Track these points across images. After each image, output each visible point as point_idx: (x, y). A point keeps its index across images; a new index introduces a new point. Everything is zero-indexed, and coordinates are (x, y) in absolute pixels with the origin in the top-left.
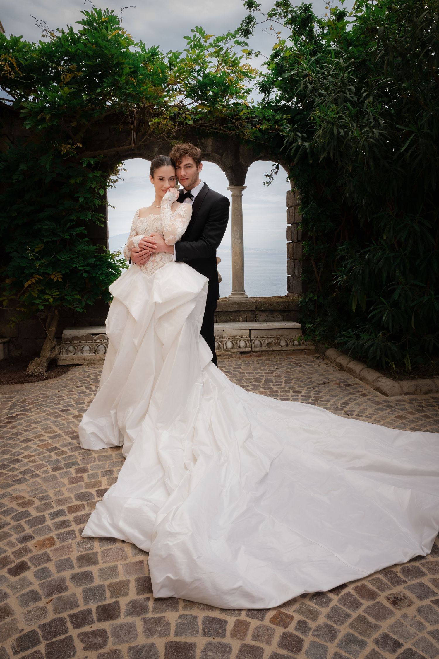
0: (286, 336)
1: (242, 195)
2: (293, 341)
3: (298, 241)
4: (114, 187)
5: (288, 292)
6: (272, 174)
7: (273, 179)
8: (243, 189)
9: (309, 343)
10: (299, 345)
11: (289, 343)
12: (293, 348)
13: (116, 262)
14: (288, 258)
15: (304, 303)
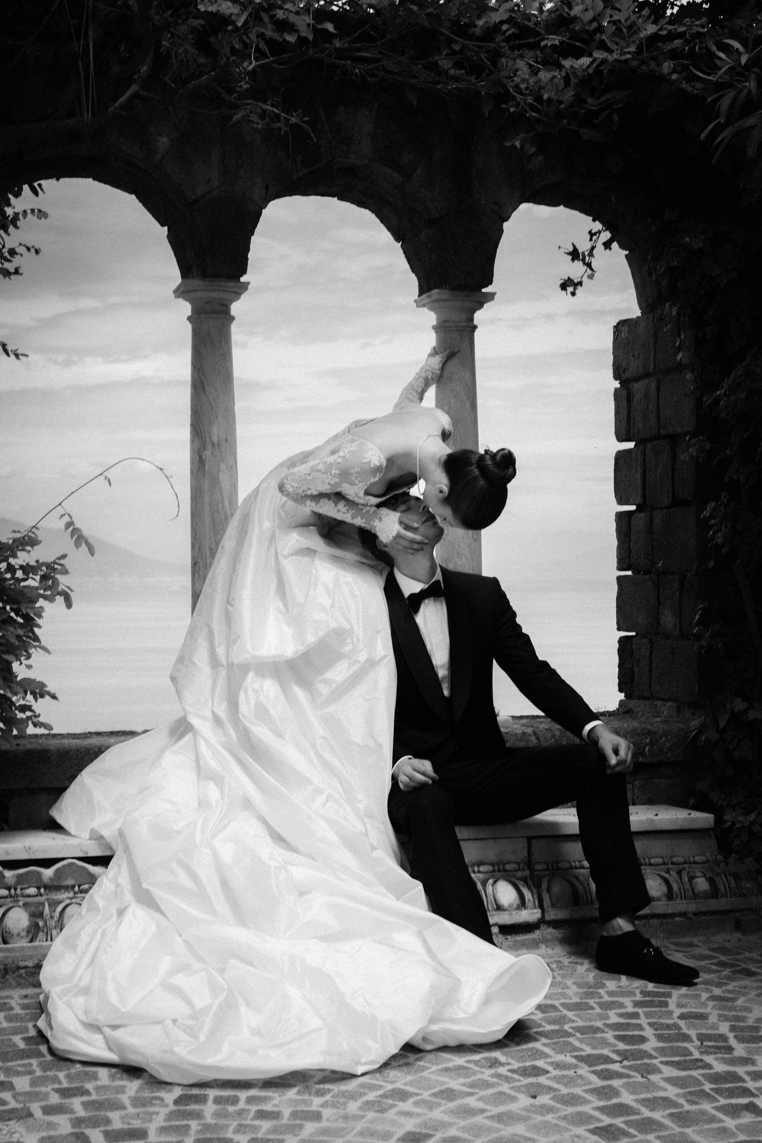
0: (660, 860)
1: (475, 327)
2: (691, 878)
3: (677, 502)
4: (17, 272)
5: (622, 696)
6: (593, 248)
7: (592, 269)
8: (480, 305)
9: (749, 885)
10: (714, 892)
11: (675, 887)
12: (691, 907)
13: (19, 574)
14: (620, 568)
15: (715, 736)
